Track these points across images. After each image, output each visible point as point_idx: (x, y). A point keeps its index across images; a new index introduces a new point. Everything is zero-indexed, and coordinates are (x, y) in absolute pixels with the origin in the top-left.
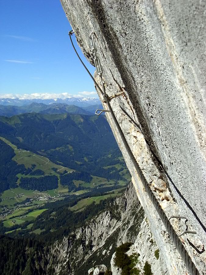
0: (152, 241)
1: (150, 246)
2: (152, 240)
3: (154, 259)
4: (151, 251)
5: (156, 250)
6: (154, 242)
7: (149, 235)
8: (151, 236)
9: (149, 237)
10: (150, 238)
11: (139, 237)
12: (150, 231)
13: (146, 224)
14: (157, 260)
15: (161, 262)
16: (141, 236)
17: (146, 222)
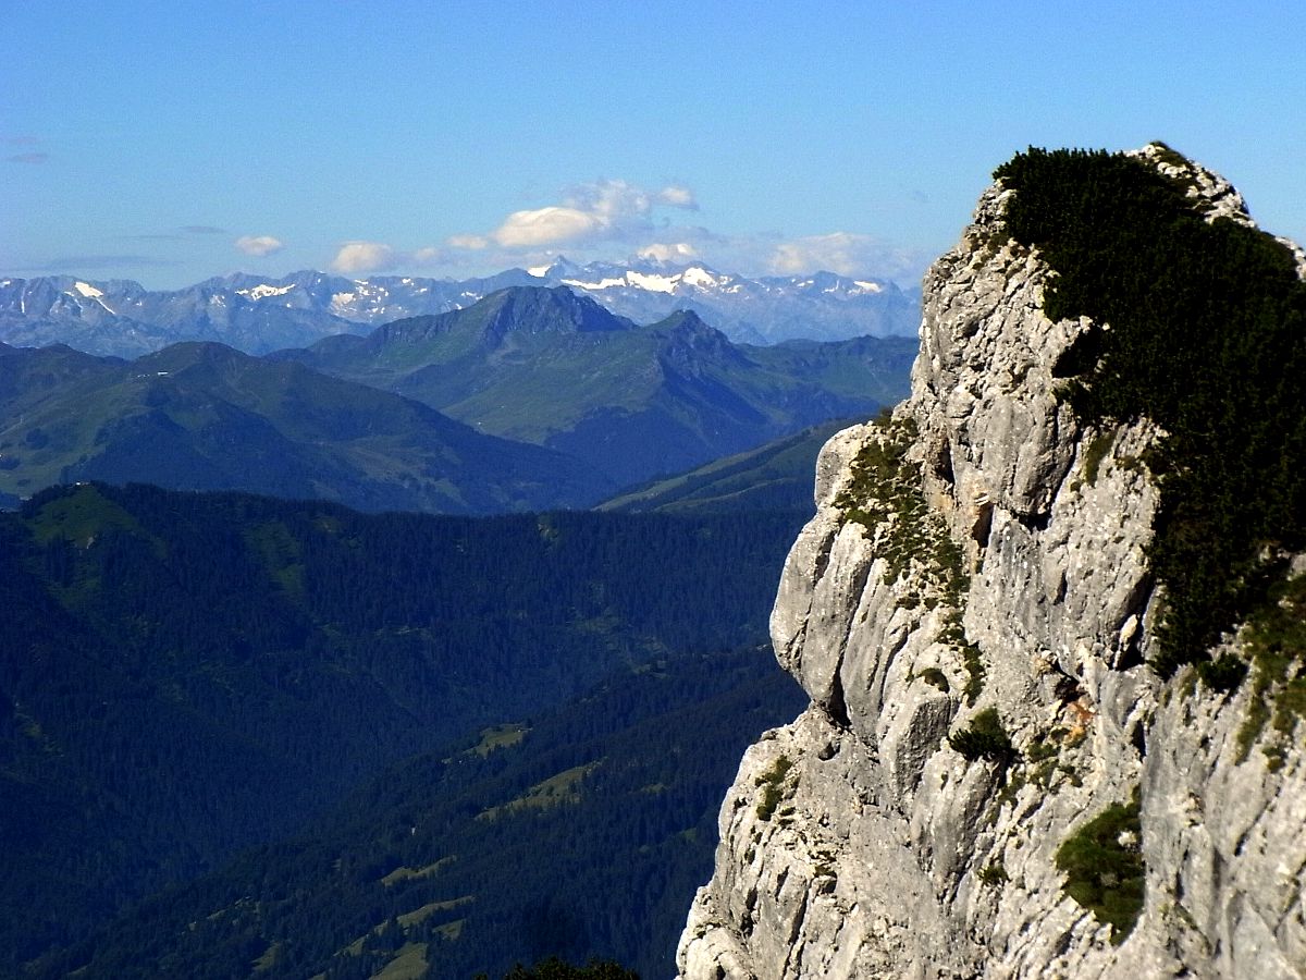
0: (986, 741)
1: (972, 811)
2: (990, 719)
3: (1064, 944)
4: (995, 876)
5: (1067, 831)
6: (1021, 742)
7: (935, 676)
8: (959, 682)
9: (935, 693)
10: (950, 708)
11: (749, 816)
12: (933, 623)
13: (858, 557)
14: (1117, 940)
15: (1190, 942)
16: (773, 798)
17: (853, 531)
